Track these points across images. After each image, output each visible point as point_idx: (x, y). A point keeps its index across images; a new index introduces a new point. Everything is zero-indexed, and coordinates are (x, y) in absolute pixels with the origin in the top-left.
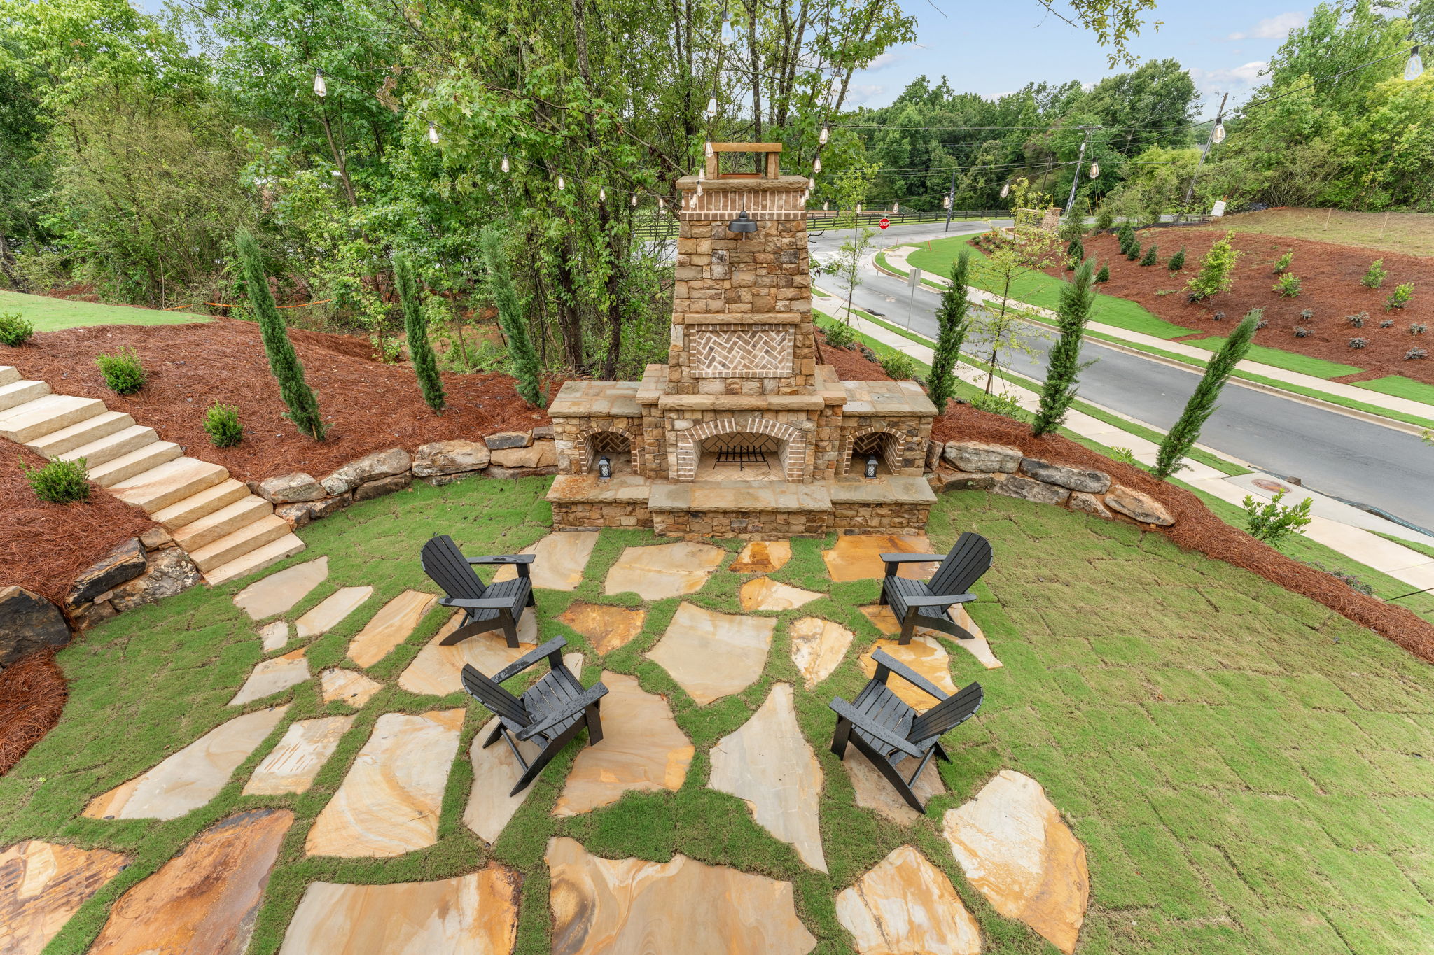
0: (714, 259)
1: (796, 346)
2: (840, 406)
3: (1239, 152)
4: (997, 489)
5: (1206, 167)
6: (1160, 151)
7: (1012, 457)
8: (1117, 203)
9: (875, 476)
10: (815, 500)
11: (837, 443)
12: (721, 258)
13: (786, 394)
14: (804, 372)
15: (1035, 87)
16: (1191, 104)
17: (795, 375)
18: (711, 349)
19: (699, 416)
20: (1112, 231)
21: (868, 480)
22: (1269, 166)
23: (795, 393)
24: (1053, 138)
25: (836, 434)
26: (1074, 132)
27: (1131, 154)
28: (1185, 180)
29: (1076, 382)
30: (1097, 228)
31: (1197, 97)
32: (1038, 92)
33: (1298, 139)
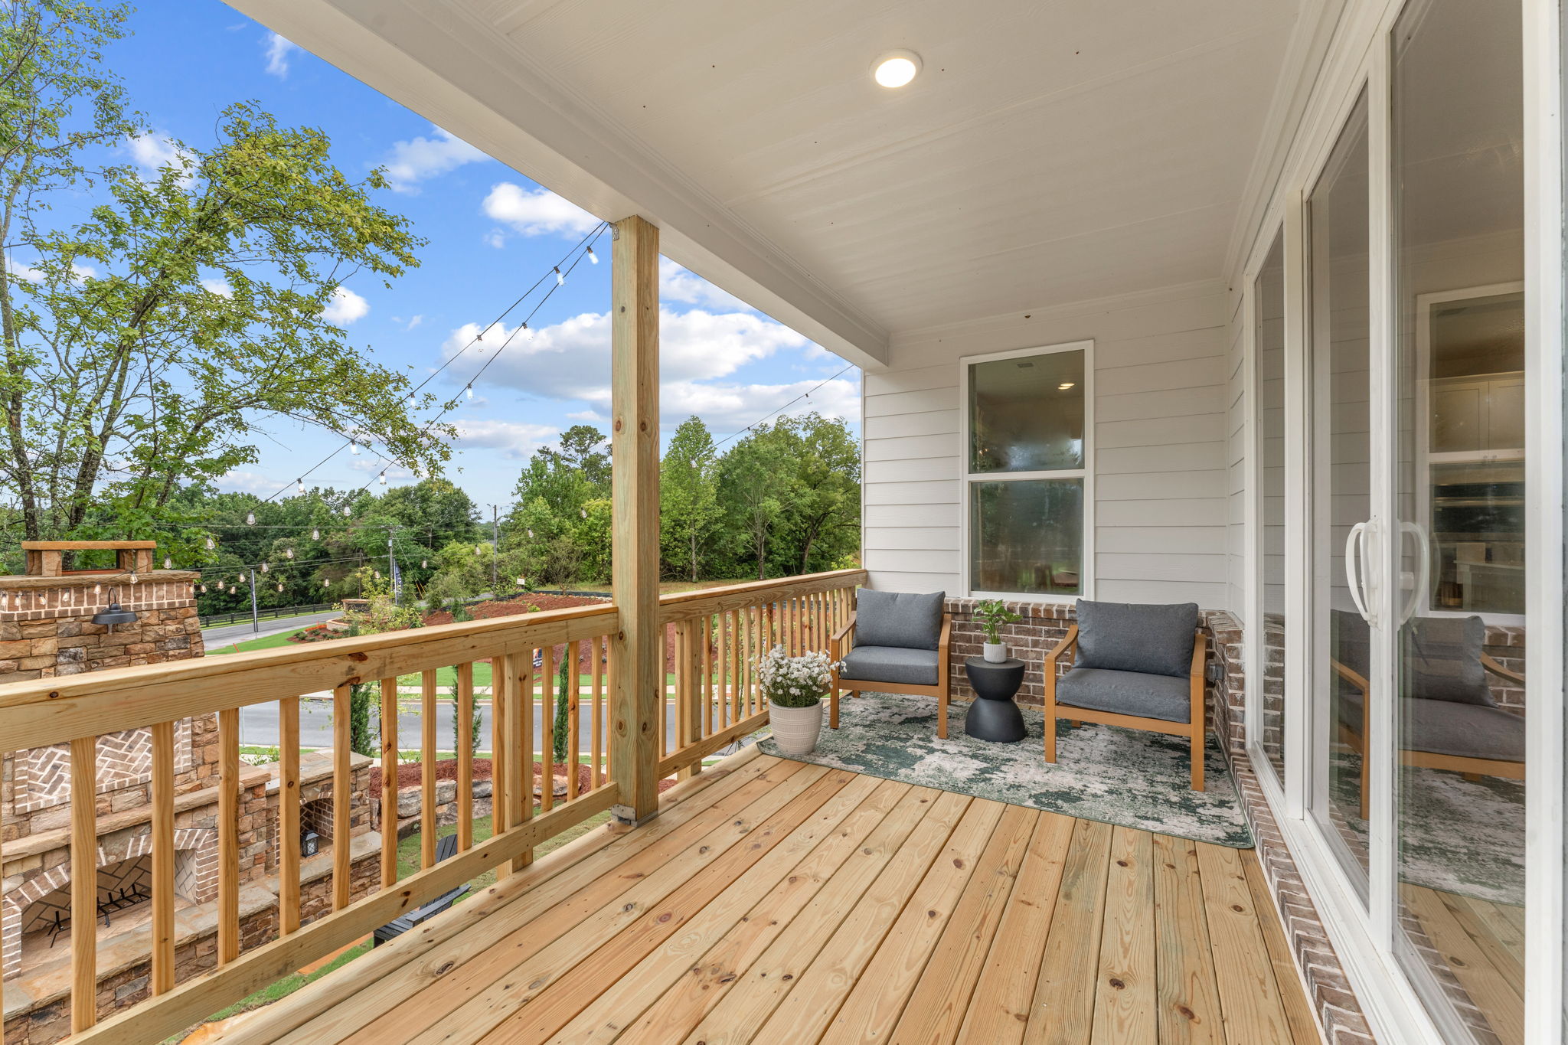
0: (61, 659)
1: (194, 734)
2: (262, 785)
3: (519, 545)
4: (443, 822)
5: (500, 556)
6: (460, 546)
7: (447, 787)
8: (440, 587)
9: (316, 851)
10: (251, 902)
11: (264, 829)
12: (75, 657)
13: (185, 792)
14: (208, 759)
15: (321, 492)
16: (471, 511)
17: (196, 767)
18: (56, 767)
19: (36, 864)
20: (444, 609)
21: (310, 859)
22: (542, 554)
23: (200, 787)
24: (357, 534)
25: (261, 820)
26: (379, 531)
27: (436, 549)
28: (488, 567)
29: (479, 708)
30: (429, 609)
31: (474, 506)
32: (326, 496)
33: (552, 536)
